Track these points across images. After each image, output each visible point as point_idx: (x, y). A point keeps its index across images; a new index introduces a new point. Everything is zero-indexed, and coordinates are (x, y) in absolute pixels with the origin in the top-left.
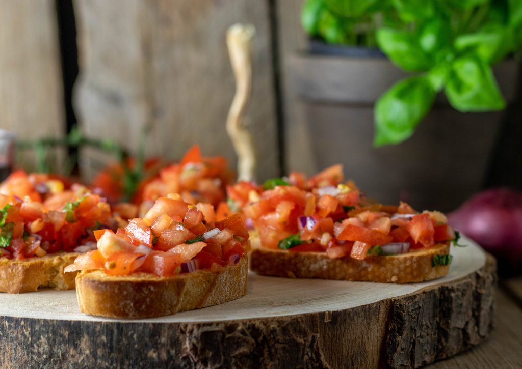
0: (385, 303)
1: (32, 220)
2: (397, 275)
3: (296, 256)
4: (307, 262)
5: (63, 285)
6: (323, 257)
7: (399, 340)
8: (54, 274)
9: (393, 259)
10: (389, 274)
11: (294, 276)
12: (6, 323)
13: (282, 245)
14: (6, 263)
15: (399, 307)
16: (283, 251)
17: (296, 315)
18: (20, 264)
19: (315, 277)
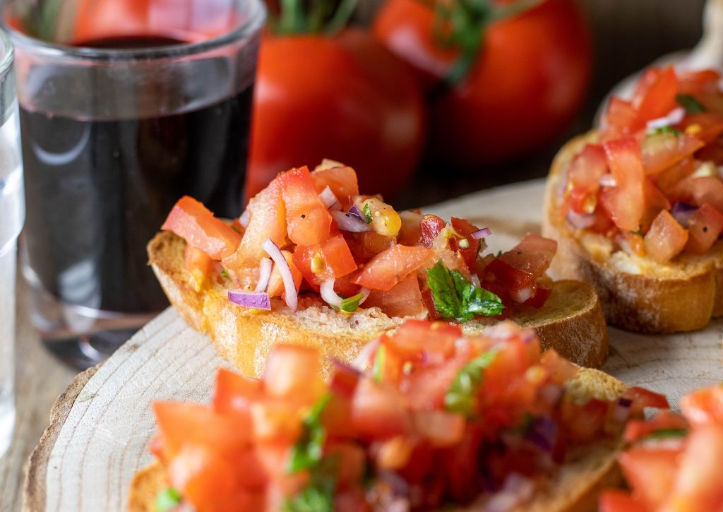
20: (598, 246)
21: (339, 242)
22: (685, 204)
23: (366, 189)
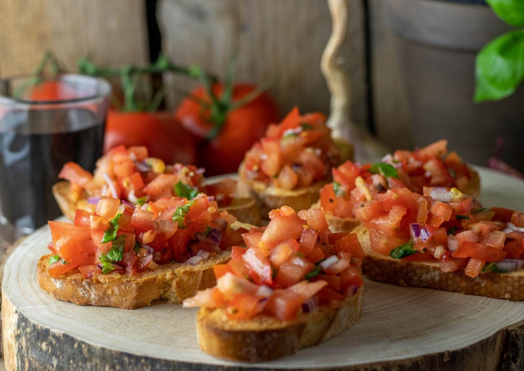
0: (501, 333)
1: (144, 231)
2: (511, 293)
3: (408, 265)
4: (419, 272)
5: (176, 299)
6: (435, 269)
7: (513, 367)
8: (167, 289)
9: (508, 277)
10: (503, 292)
11: (406, 285)
12: (126, 359)
13: (394, 254)
14: (119, 280)
15: (515, 337)
16: (396, 260)
17: (416, 358)
18: (133, 281)
19: (427, 287)
20: (259, 186)
21: (137, 175)
22: (297, 165)
23: (151, 155)
